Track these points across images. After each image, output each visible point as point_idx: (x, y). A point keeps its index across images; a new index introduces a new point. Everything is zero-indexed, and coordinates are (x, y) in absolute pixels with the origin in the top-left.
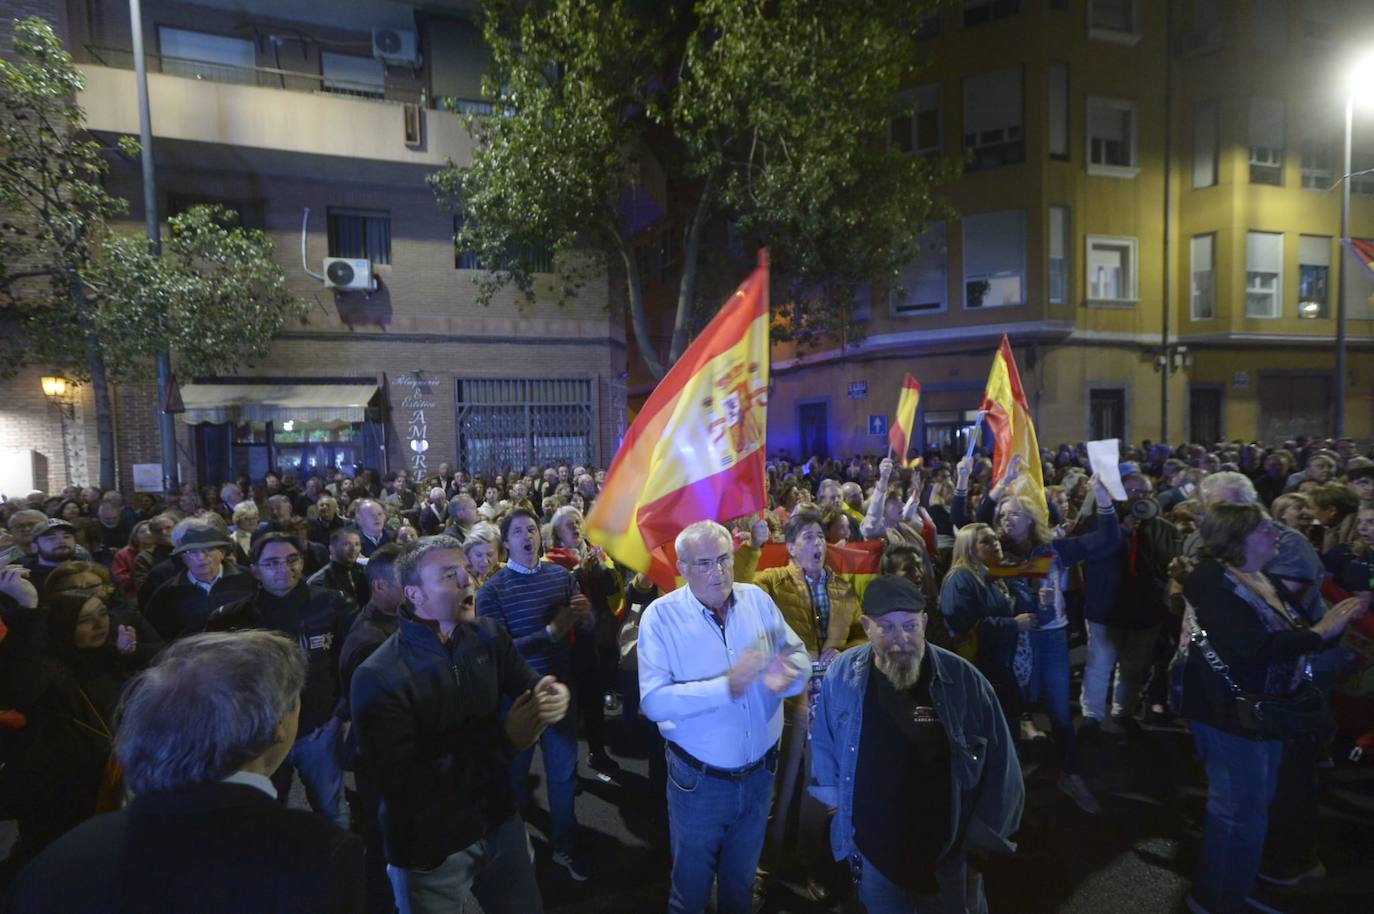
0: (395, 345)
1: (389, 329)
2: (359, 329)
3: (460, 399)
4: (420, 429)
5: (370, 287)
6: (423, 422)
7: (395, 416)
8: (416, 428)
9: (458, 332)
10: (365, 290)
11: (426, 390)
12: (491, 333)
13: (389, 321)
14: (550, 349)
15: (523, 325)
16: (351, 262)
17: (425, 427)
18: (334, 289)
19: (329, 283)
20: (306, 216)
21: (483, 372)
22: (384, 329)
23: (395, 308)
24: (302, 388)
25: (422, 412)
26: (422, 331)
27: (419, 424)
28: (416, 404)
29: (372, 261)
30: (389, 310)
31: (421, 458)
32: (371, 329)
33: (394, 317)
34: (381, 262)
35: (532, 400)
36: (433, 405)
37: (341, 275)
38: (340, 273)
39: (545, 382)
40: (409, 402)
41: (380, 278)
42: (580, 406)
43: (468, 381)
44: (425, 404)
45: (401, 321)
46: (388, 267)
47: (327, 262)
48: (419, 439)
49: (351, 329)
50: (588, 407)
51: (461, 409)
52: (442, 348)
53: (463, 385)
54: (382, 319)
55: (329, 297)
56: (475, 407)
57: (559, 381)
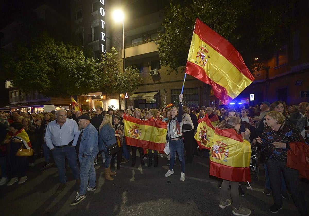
0: (161, 84)
1: (160, 81)
3: (172, 94)
4: (165, 100)
7: (161, 97)
9: (172, 80)
10: (156, 75)
11: (166, 92)
12: (178, 79)
13: (160, 80)
16: (154, 70)
19: (151, 75)
20: (148, 63)
21: (176, 88)
23: (161, 77)
25: (165, 97)
26: (166, 81)
28: (164, 95)
29: (157, 69)
31: (165, 105)
32: (157, 82)
33: (161, 79)
34: (158, 69)
35: (185, 93)
37: (152, 73)
39: (188, 89)
40: (163, 95)
41: (158, 72)
42: (196, 94)
43: (173, 90)
44: (166, 95)
45: (162, 80)
46: (160, 70)
47: (150, 71)
48: (165, 102)
49: (154, 82)
50: (198, 94)
51: (172, 95)
52: (169, 84)
53: (172, 91)
54: (159, 80)
55: (151, 77)
56: (174, 95)
57: (191, 88)
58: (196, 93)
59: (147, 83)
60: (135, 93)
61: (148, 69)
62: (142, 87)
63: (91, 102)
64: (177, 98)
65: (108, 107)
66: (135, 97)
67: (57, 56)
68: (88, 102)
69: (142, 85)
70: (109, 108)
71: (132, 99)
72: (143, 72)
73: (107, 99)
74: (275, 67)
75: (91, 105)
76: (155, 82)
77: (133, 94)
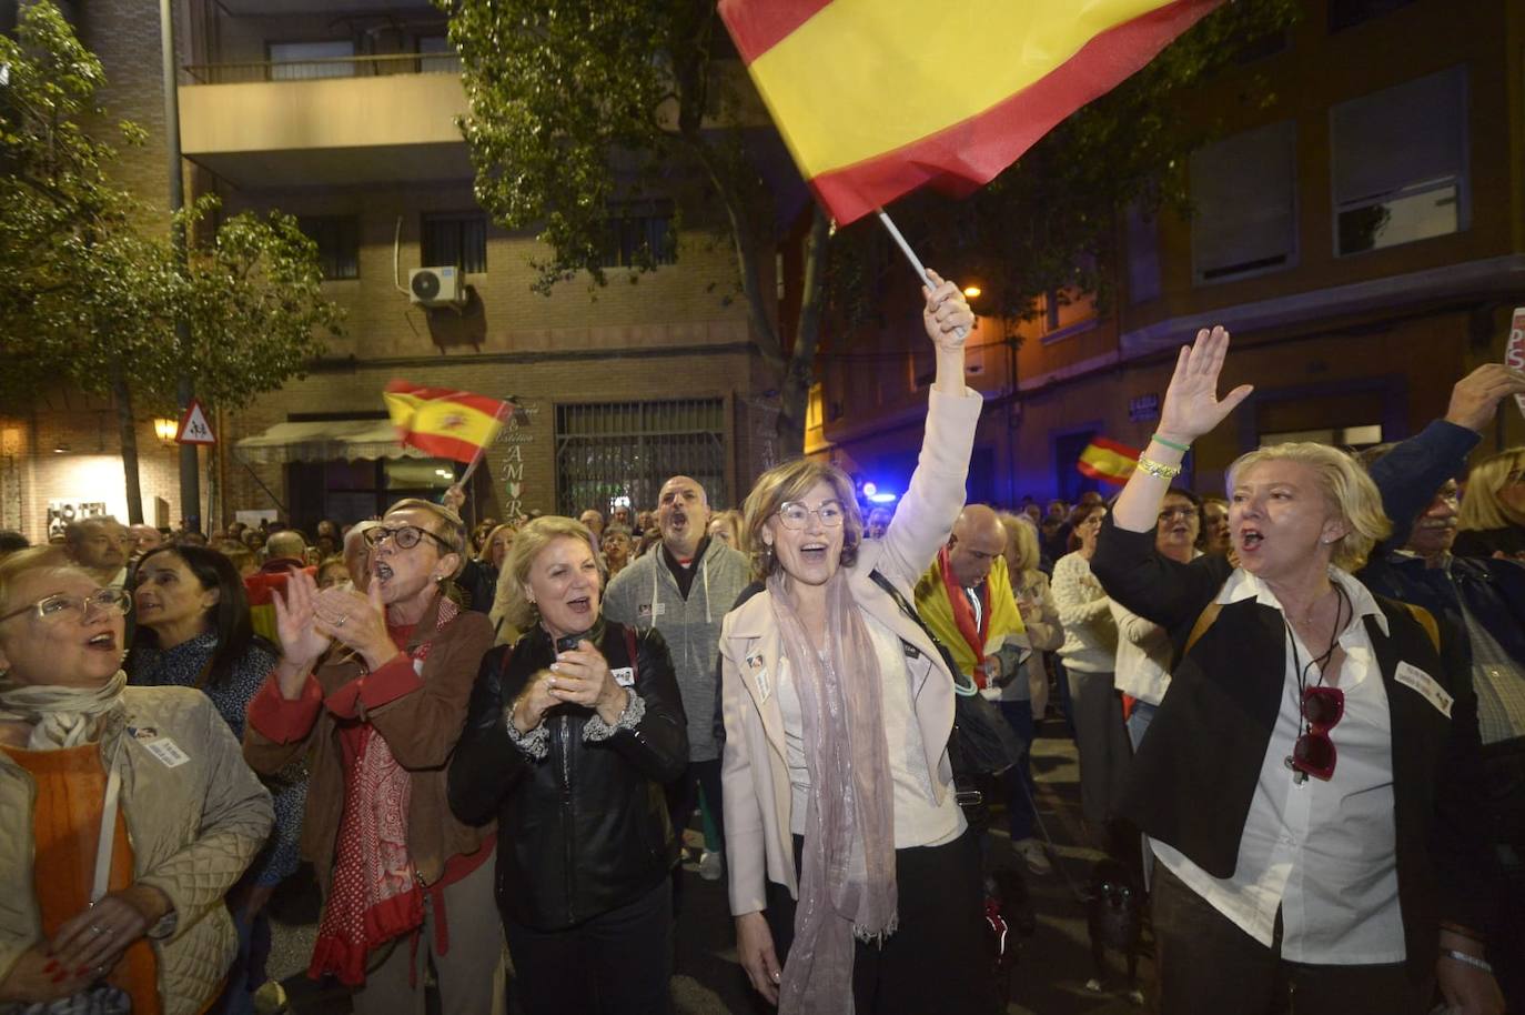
0: (489, 367)
1: (484, 349)
3: (561, 429)
5: (459, 299)
6: (519, 460)
7: (488, 453)
8: (511, 468)
9: (560, 347)
10: (452, 302)
11: (522, 420)
12: (598, 345)
13: (482, 339)
14: (672, 362)
15: (637, 332)
16: (437, 271)
17: (521, 466)
18: (421, 304)
19: (414, 298)
20: (399, 225)
21: (588, 395)
22: (478, 350)
23: (490, 323)
25: (518, 448)
26: (520, 349)
27: (514, 462)
28: (512, 438)
29: (462, 269)
30: (483, 327)
31: (516, 504)
32: (464, 350)
33: (489, 335)
34: (471, 271)
35: (644, 428)
36: (532, 440)
37: (425, 286)
39: (664, 404)
40: (508, 435)
41: (471, 290)
42: (708, 435)
43: (570, 407)
44: (521, 438)
45: (497, 339)
46: (484, 275)
47: (413, 273)
48: (515, 481)
49: (443, 352)
50: (719, 436)
51: (562, 442)
52: (541, 368)
53: (564, 414)
54: (476, 338)
55: (420, 317)
56: (578, 440)
57: (682, 403)
58: (712, 432)
59: (390, 352)
60: (292, 418)
61: (400, 264)
62: (350, 379)
64: (595, 458)
65: (52, 514)
66: (287, 446)
69: (348, 364)
70: (57, 522)
71: (261, 458)
72: (358, 277)
73: (37, 453)
74: (1047, 334)
76: (451, 352)
77: (279, 422)
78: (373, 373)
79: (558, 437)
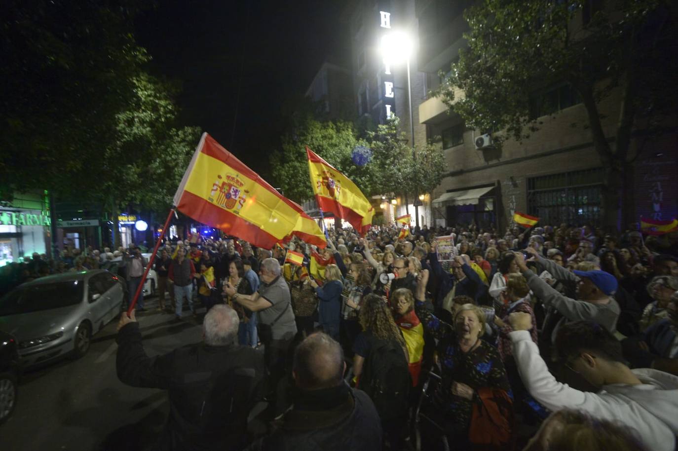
0: (503, 167)
1: (502, 160)
2: (490, 163)
3: (530, 189)
4: (513, 204)
5: (490, 144)
6: (514, 201)
7: (504, 199)
8: (511, 204)
9: (530, 154)
10: (489, 146)
11: (515, 185)
12: (547, 150)
13: (501, 156)
16: (483, 136)
17: (516, 204)
18: (478, 149)
19: (477, 148)
21: (542, 172)
22: (499, 160)
23: (503, 150)
24: (471, 191)
25: (513, 197)
26: (514, 157)
27: (512, 202)
28: (511, 193)
30: (501, 152)
32: (495, 162)
33: (503, 154)
35: (569, 184)
36: (518, 192)
38: (480, 142)
40: (509, 192)
41: (494, 139)
43: (533, 179)
44: (514, 193)
45: (506, 155)
47: (477, 138)
48: (513, 209)
49: (488, 164)
51: (530, 193)
52: (522, 164)
53: (531, 182)
54: (499, 156)
55: (479, 153)
56: (538, 192)
59: (472, 166)
60: (449, 191)
62: (462, 177)
63: (388, 208)
67: (322, 147)
68: (383, 210)
69: (461, 172)
72: (462, 143)
75: (389, 214)
77: (444, 193)
78: (468, 174)
79: (529, 191)
